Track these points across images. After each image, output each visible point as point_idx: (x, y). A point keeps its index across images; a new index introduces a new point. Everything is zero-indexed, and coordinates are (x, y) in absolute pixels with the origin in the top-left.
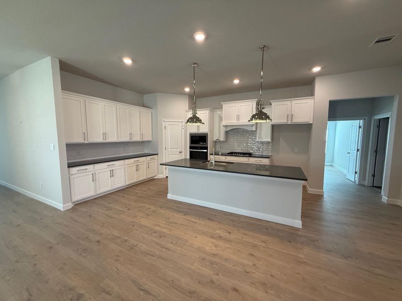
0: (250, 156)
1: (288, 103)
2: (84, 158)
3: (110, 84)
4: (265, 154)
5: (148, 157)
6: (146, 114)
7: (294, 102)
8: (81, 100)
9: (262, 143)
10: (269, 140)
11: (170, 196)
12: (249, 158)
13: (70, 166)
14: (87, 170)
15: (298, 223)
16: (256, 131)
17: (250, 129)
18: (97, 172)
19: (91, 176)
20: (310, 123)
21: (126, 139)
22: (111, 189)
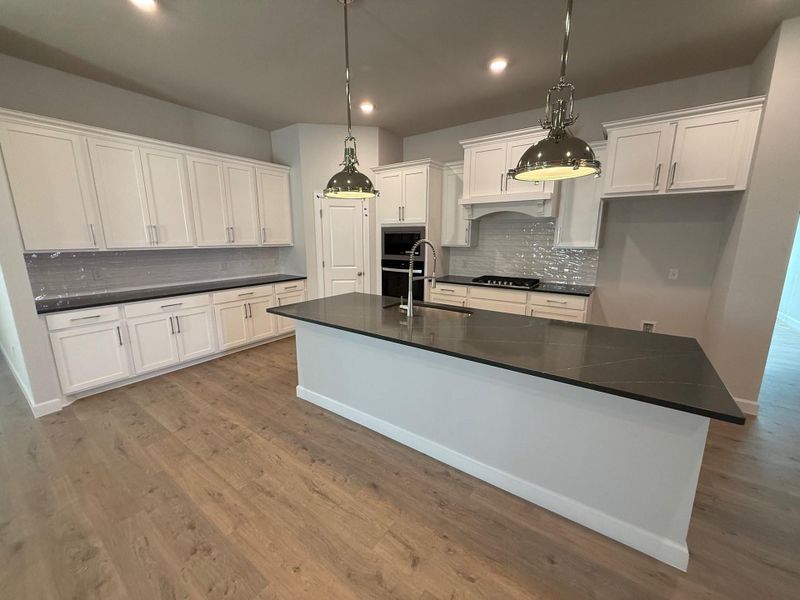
0: (533, 289)
1: (665, 127)
2: (115, 286)
3: (174, 101)
4: (576, 281)
5: (277, 286)
6: (274, 179)
7: (684, 123)
8: (75, 138)
9: (570, 252)
10: (592, 244)
11: (301, 391)
12: (529, 293)
13: (46, 308)
14: (100, 320)
15: (674, 552)
16: (553, 219)
17: (535, 212)
18: (132, 323)
19: (115, 332)
20: (736, 189)
21: (220, 241)
22: (177, 361)
